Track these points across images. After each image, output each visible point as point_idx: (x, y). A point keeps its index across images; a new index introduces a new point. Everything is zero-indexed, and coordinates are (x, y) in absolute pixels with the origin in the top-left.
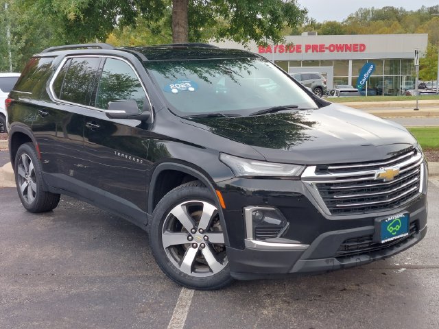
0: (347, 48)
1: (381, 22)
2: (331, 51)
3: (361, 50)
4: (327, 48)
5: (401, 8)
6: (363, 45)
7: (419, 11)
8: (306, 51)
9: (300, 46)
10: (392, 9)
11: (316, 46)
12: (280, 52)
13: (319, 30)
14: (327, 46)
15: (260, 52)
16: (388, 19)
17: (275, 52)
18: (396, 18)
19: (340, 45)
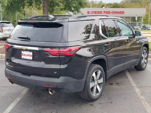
0: (118, 13)
1: (133, 3)
2: (112, 13)
3: (123, 14)
4: (111, 13)
6: (124, 12)
8: (104, 13)
9: (102, 11)
11: (107, 12)
12: (95, 13)
13: (111, 6)
14: (111, 12)
15: (88, 13)
16: (136, 2)
17: (93, 13)
18: (139, 2)
19: (116, 12)
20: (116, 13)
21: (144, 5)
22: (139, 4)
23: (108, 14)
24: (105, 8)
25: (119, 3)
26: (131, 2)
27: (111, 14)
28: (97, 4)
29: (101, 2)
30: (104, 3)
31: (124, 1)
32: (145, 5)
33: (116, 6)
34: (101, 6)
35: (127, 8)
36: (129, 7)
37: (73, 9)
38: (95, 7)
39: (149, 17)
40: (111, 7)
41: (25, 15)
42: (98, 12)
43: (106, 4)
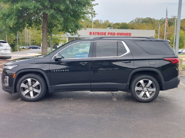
0: (124, 34)
1: (144, 23)
2: (118, 35)
4: (116, 34)
5: (153, 18)
6: (130, 34)
7: (161, 20)
8: (108, 35)
9: (106, 33)
10: (150, 19)
11: (112, 33)
12: (98, 35)
13: (119, 26)
14: (116, 33)
15: (90, 34)
17: (96, 35)
18: (151, 22)
19: (121, 33)
23: (112, 35)
24: (110, 28)
25: (129, 23)
26: (142, 22)
31: (134, 21)
33: (124, 26)
42: (102, 33)
43: (113, 24)
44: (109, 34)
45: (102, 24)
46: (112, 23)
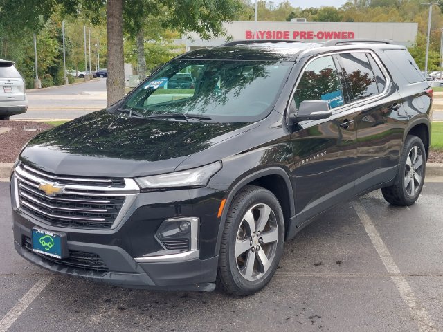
0: (336, 35)
1: (379, 9)
2: (319, 38)
3: (349, 38)
4: (315, 35)
6: (353, 34)
8: (294, 37)
9: (288, 32)
11: (305, 33)
12: (267, 38)
13: (316, 16)
14: (315, 33)
15: (247, 38)
16: (387, 5)
17: (262, 38)
18: (396, 4)
19: (329, 33)
20: (328, 35)
21: (411, 14)
22: (397, 12)
23: (305, 38)
24: (298, 21)
25: (340, 9)
26: (373, 6)
27: (315, 38)
28: (275, 11)
29: (287, 4)
30: (296, 7)
31: (353, 2)
32: (415, 13)
33: (329, 15)
34: (287, 16)
35: (363, 21)
36: (369, 20)
37: (200, 23)
38: (269, 18)
39: (425, 50)
40: (315, 20)
41: (60, 40)
42: (278, 32)
43: (300, 10)
44: (298, 35)
45: (273, 11)
46: (299, 8)
